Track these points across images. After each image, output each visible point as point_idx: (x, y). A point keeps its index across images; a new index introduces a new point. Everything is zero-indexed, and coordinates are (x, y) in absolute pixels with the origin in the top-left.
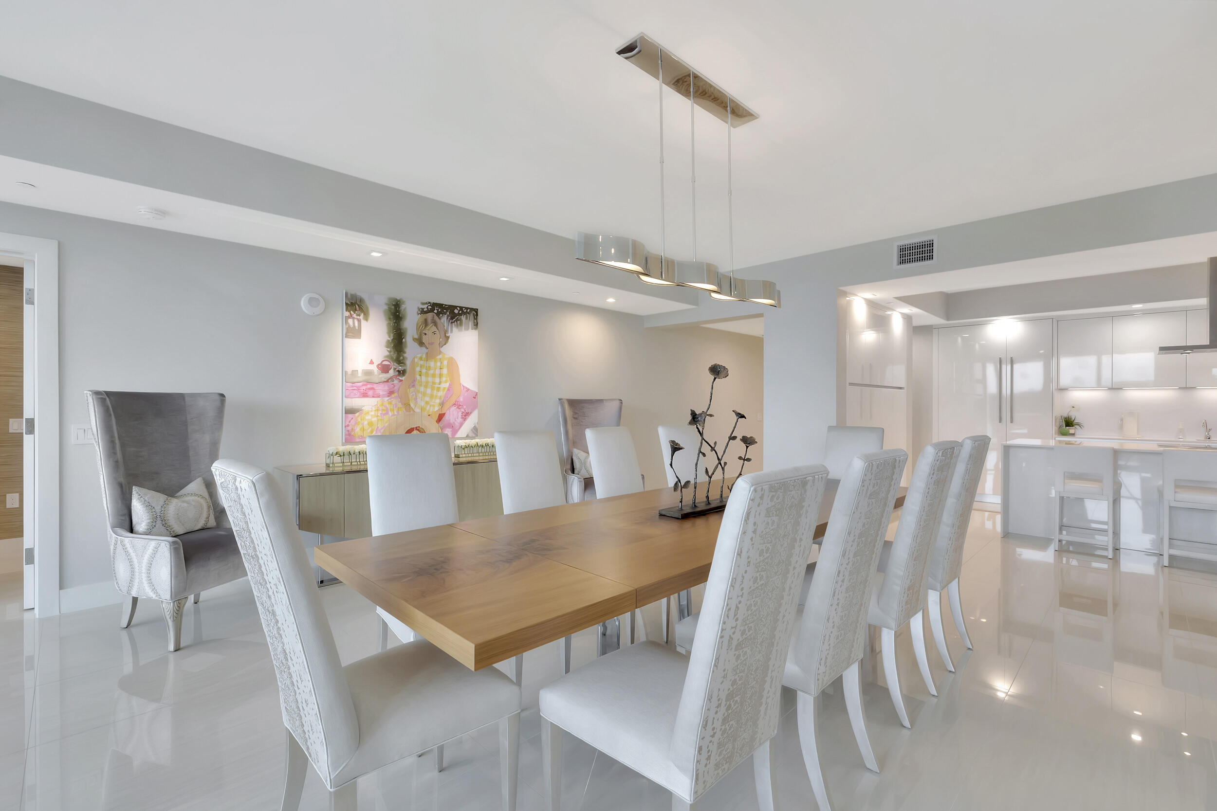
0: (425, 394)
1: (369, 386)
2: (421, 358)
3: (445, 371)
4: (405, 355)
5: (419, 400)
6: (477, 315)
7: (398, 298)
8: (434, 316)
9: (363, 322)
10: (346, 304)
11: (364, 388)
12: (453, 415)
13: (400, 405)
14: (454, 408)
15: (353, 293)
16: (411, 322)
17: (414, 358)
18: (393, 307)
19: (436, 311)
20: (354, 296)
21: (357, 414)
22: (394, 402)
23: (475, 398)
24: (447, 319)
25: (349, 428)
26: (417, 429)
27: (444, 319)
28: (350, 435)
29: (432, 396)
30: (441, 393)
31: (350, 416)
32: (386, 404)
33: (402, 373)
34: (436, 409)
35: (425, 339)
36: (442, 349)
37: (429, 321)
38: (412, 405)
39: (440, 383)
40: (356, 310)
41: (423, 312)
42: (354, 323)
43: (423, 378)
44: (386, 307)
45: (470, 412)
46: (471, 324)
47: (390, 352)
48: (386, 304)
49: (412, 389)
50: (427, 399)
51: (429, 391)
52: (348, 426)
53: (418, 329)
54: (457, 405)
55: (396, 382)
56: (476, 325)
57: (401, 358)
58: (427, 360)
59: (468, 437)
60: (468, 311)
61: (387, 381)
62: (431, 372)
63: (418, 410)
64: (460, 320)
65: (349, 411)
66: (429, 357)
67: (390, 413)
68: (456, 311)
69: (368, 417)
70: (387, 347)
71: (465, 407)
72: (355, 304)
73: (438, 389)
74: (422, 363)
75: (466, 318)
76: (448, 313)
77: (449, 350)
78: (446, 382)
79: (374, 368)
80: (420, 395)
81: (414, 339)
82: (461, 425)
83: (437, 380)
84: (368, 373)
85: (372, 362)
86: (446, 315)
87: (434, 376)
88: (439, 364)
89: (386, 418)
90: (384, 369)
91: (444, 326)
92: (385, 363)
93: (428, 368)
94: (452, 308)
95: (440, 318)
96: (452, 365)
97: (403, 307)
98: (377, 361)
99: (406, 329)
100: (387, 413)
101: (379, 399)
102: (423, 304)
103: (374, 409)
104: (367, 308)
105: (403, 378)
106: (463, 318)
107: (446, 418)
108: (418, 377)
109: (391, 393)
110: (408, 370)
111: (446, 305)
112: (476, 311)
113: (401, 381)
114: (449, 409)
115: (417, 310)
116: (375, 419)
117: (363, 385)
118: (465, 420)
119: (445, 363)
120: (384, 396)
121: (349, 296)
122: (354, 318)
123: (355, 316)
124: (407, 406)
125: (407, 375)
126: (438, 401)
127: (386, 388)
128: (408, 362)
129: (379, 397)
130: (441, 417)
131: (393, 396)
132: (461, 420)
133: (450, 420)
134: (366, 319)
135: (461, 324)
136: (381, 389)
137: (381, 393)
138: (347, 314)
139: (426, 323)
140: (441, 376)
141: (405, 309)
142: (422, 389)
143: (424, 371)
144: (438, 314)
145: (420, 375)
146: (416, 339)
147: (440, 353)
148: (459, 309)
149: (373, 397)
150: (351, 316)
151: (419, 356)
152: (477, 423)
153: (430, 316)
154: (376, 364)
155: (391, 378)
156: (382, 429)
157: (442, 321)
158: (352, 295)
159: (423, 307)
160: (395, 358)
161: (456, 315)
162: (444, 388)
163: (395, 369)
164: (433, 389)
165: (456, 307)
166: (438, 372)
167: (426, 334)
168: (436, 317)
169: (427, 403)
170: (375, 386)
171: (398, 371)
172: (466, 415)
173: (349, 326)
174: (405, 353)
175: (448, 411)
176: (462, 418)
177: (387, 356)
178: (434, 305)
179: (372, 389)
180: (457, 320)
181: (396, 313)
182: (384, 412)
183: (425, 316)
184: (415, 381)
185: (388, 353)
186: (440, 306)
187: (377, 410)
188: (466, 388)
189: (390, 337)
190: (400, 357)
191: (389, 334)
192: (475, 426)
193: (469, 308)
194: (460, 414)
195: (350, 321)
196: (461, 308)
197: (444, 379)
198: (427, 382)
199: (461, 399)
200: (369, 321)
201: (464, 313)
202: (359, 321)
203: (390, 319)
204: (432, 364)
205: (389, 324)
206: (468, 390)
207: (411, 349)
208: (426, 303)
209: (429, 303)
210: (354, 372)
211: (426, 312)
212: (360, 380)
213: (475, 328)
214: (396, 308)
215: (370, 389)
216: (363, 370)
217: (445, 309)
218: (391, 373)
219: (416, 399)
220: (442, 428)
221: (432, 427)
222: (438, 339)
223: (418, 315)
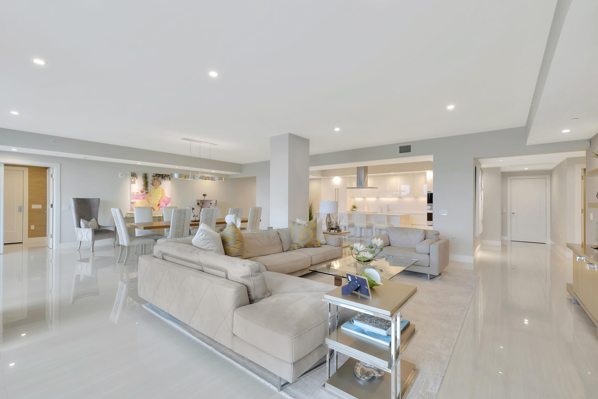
1: (138, 196)
3: (160, 192)
6: (170, 176)
7: (146, 173)
9: (136, 180)
10: (131, 175)
11: (136, 197)
13: (147, 201)
14: (163, 202)
15: (133, 172)
16: (150, 179)
18: (145, 175)
19: (157, 176)
21: (134, 204)
22: (145, 200)
27: (160, 178)
28: (132, 209)
30: (159, 198)
32: (143, 201)
34: (158, 202)
35: (154, 184)
36: (159, 186)
37: (155, 178)
38: (150, 202)
39: (159, 196)
40: (134, 177)
41: (153, 176)
42: (133, 180)
43: (154, 194)
44: (143, 176)
45: (168, 203)
46: (168, 179)
48: (143, 175)
49: (150, 197)
50: (155, 200)
51: (155, 198)
52: (131, 206)
53: (152, 181)
54: (164, 201)
55: (145, 195)
62: (156, 192)
63: (152, 203)
66: (155, 188)
67: (144, 204)
68: (164, 176)
69: (137, 204)
70: (143, 186)
72: (134, 175)
73: (158, 197)
74: (153, 190)
75: (167, 178)
77: (161, 187)
78: (161, 195)
80: (153, 199)
81: (151, 184)
83: (158, 195)
85: (138, 190)
88: (158, 190)
90: (142, 192)
91: (160, 180)
94: (162, 175)
96: (163, 191)
99: (149, 181)
100: (143, 203)
104: (137, 176)
106: (166, 178)
107: (161, 205)
108: (152, 194)
109: (144, 198)
113: (147, 195)
114: (162, 202)
115: (152, 176)
116: (139, 205)
119: (160, 190)
120: (142, 199)
121: (132, 173)
123: (134, 178)
124: (149, 202)
125: (149, 193)
126: (158, 200)
127: (143, 197)
128: (149, 190)
130: (159, 205)
131: (145, 199)
135: (165, 179)
138: (131, 178)
139: (154, 179)
140: (159, 194)
141: (148, 176)
142: (153, 197)
143: (154, 192)
144: (158, 177)
145: (153, 193)
147: (159, 187)
149: (139, 199)
150: (133, 178)
151: (152, 188)
154: (140, 191)
155: (144, 194)
158: (133, 173)
159: (153, 175)
160: (145, 189)
161: (164, 177)
163: (145, 192)
165: (164, 175)
166: (158, 192)
167: (154, 182)
168: (157, 177)
170: (139, 196)
173: (132, 181)
176: (166, 205)
177: (143, 189)
178: (157, 174)
181: (145, 177)
183: (154, 177)
184: (151, 195)
186: (159, 174)
187: (140, 203)
189: (144, 183)
193: (168, 175)
194: (165, 204)
195: (132, 179)
196: (165, 175)
199: (165, 200)
200: (138, 179)
201: (166, 176)
202: (135, 179)
204: (156, 190)
205: (143, 180)
206: (167, 197)
207: (150, 186)
210: (133, 193)
211: (154, 176)
212: (135, 195)
213: (170, 180)
214: (145, 176)
215: (138, 197)
216: (136, 192)
217: (160, 175)
218: (144, 193)
219: (151, 200)
220: (159, 208)
221: (157, 208)
222: (158, 183)
223: (152, 177)
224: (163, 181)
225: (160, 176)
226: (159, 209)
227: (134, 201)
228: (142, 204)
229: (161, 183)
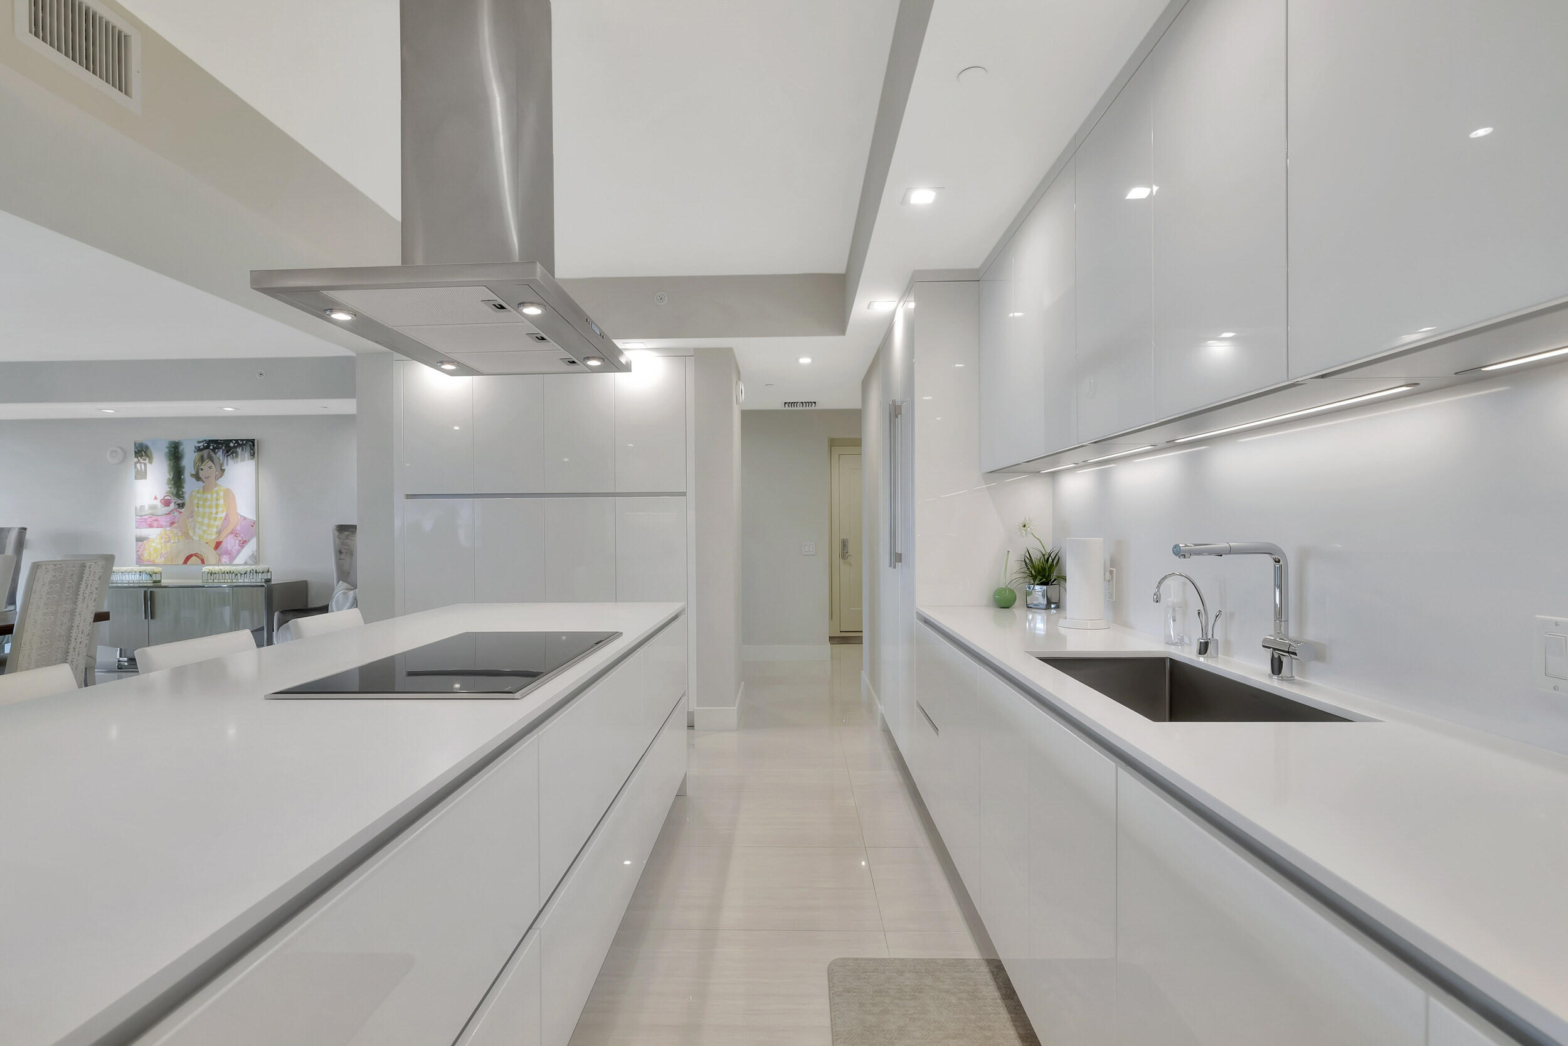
0: (202, 524)
1: (154, 518)
2: (198, 492)
3: (221, 502)
4: (183, 490)
5: (197, 529)
6: (254, 445)
7: (177, 441)
8: (209, 453)
9: (148, 465)
10: (135, 452)
11: (150, 520)
12: (230, 543)
13: (180, 534)
14: (231, 536)
17: (192, 492)
18: (173, 449)
19: (211, 447)
20: (141, 445)
21: (145, 542)
22: (175, 531)
23: (252, 526)
24: (223, 452)
25: (139, 553)
26: (195, 555)
27: (220, 453)
28: (139, 558)
29: (209, 526)
30: (219, 523)
31: (140, 543)
32: (168, 532)
33: (181, 506)
34: (214, 537)
35: (202, 474)
36: (217, 482)
37: (205, 456)
38: (191, 534)
39: (216, 513)
40: (142, 456)
41: (199, 449)
42: (141, 466)
43: (201, 510)
44: (167, 450)
45: (247, 539)
46: (247, 455)
47: (171, 488)
48: (168, 447)
49: (191, 520)
50: (205, 528)
51: (206, 521)
52: (138, 551)
53: (195, 464)
54: (234, 533)
55: (176, 514)
56: (253, 455)
57: (181, 493)
58: (204, 493)
59: (246, 564)
60: (244, 442)
61: (169, 514)
62: (208, 503)
63: (196, 538)
64: (237, 453)
65: (139, 539)
66: (205, 490)
67: (172, 541)
68: (232, 445)
69: (154, 544)
70: (169, 483)
71: (242, 535)
72: (142, 451)
73: (215, 519)
74: (199, 495)
75: (242, 450)
76: (224, 448)
77: (224, 482)
78: (223, 511)
79: (158, 503)
80: (198, 525)
81: (192, 475)
82: (239, 552)
83: (214, 511)
84: (153, 507)
85: (156, 498)
86: (221, 450)
87: (210, 507)
88: (215, 495)
89: (169, 545)
90: (167, 503)
91: (220, 460)
92: (166, 498)
93: (206, 500)
94: (227, 442)
95: (215, 454)
96: (229, 495)
97: (181, 448)
98: (160, 497)
99: (184, 467)
101: (162, 529)
102: (199, 442)
103: (158, 537)
104: (151, 453)
105: (182, 510)
106: (239, 450)
107: (223, 545)
108: (196, 509)
109: (172, 523)
110: (187, 504)
111: (221, 440)
112: (253, 441)
113: (181, 512)
114: (227, 536)
116: (159, 546)
117: (148, 518)
118: (242, 547)
119: (221, 494)
120: (166, 526)
121: (137, 445)
122: (141, 463)
123: (142, 461)
124: (186, 535)
125: (185, 507)
126: (215, 530)
127: (168, 519)
128: (187, 496)
129: (162, 527)
130: (218, 545)
131: (174, 525)
132: (238, 547)
133: (227, 547)
134: (151, 462)
135: (237, 456)
136: (163, 521)
137: (164, 524)
138: (136, 460)
139: (202, 459)
140: (217, 506)
141: (182, 450)
142: (200, 519)
143: (201, 503)
144: (214, 450)
145: (198, 507)
146: (193, 475)
147: (216, 485)
148: (234, 442)
149: (158, 527)
150: (139, 462)
151: (196, 489)
152: (256, 551)
153: (206, 452)
154: (159, 499)
156: (165, 554)
157: (218, 455)
158: (139, 444)
159: (199, 445)
160: (175, 493)
161: (232, 448)
162: (221, 518)
163: (175, 503)
164: (210, 519)
165: (231, 441)
166: (214, 503)
167: (202, 469)
168: (212, 453)
169: (205, 532)
170: (159, 518)
171: (179, 504)
172: (244, 543)
173: (138, 470)
174: (183, 488)
175: (225, 540)
176: (240, 546)
177: (168, 492)
178: (210, 442)
179: (157, 520)
180: (232, 453)
181: (175, 453)
182: (167, 540)
183: (200, 453)
184: (192, 512)
185: (169, 489)
186: (216, 442)
187: (162, 538)
188: (243, 517)
189: (170, 475)
190: (180, 491)
191: (169, 472)
192: (253, 554)
193: (245, 440)
194: (237, 542)
195: (138, 465)
196: (237, 441)
197: (220, 509)
198: (204, 513)
199: (239, 528)
200: (153, 463)
201: (239, 445)
202: (145, 464)
203: (170, 460)
204: (209, 496)
205: (169, 465)
206: (245, 518)
207: (189, 484)
208: (203, 442)
209: (205, 441)
210: (142, 507)
211: (202, 450)
212: (147, 513)
213: (252, 459)
214: (175, 449)
215: (154, 520)
216: (149, 505)
217: (220, 444)
218: (172, 506)
219: (194, 528)
220: (219, 555)
221: (210, 554)
222: (214, 471)
223: (195, 452)
224: (230, 461)
225: (221, 448)
226: (220, 560)
227: (145, 532)
228: (168, 542)
229: (224, 470)
